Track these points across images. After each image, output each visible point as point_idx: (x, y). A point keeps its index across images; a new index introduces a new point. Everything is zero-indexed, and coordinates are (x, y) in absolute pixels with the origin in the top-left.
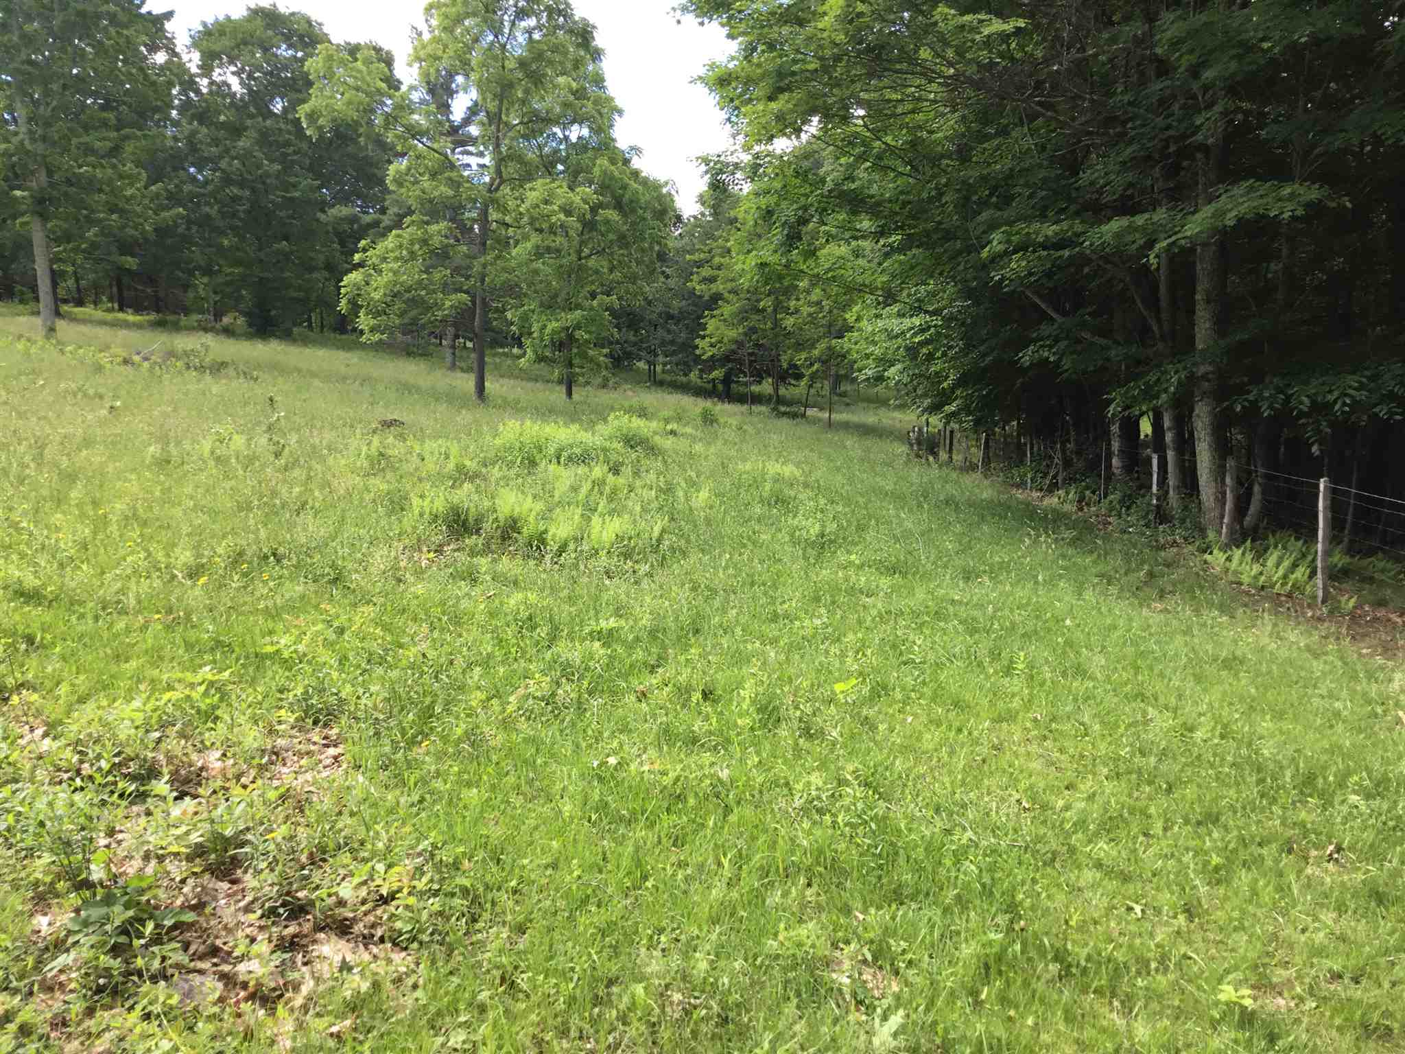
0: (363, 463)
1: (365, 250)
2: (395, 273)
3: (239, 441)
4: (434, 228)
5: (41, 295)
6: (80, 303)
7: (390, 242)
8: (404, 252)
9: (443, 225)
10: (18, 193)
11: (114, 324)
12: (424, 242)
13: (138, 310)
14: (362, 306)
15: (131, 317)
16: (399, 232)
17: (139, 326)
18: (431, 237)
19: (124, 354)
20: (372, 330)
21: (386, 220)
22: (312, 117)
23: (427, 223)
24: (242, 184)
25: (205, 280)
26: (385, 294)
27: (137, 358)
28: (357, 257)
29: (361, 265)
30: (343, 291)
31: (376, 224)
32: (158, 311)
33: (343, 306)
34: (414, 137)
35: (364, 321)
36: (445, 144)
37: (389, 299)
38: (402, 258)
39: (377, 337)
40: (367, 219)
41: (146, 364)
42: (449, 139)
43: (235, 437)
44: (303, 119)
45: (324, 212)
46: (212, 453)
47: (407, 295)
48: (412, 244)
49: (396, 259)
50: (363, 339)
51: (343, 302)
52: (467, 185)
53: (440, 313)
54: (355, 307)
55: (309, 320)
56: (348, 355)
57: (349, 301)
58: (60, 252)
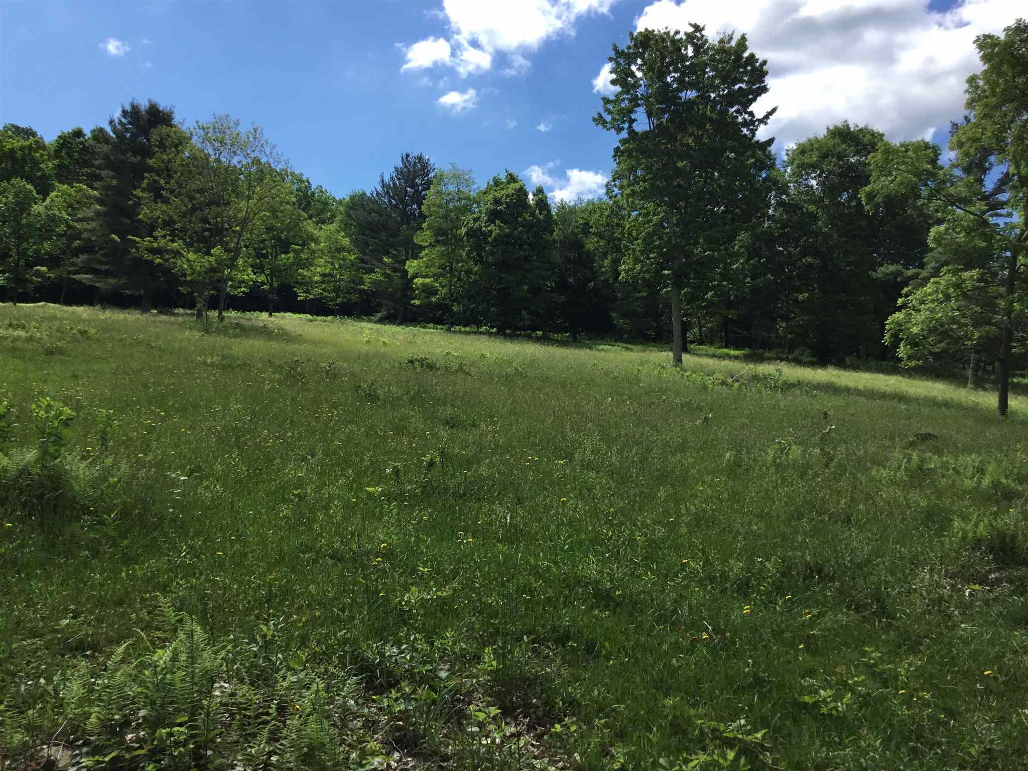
0: (901, 474)
1: (907, 296)
2: (932, 311)
3: (796, 451)
4: (966, 275)
5: (675, 338)
6: (701, 343)
7: (929, 288)
8: (940, 295)
9: (975, 273)
10: (666, 272)
11: (722, 357)
12: (957, 286)
13: (737, 348)
14: (902, 339)
15: (732, 352)
16: (937, 279)
17: (736, 358)
18: (964, 281)
19: (722, 378)
20: (910, 358)
21: (924, 273)
22: (871, 196)
23: (961, 270)
24: (815, 255)
25: (784, 325)
26: (922, 330)
27: (730, 380)
28: (900, 301)
29: (904, 306)
30: (887, 327)
31: (915, 276)
32: (750, 347)
33: (887, 339)
34: (953, 204)
35: (903, 351)
36: (980, 206)
37: (925, 333)
38: (938, 300)
39: (913, 364)
40: (909, 273)
41: (736, 385)
42: (983, 203)
43: (794, 447)
44: (863, 199)
45: (875, 271)
46: (774, 461)
47: (941, 329)
48: (948, 288)
49: (933, 301)
50: (902, 365)
51: (887, 336)
52: (998, 237)
53: (969, 343)
54: (896, 341)
55: (858, 351)
56: (887, 377)
57: (892, 335)
58: (688, 309)
